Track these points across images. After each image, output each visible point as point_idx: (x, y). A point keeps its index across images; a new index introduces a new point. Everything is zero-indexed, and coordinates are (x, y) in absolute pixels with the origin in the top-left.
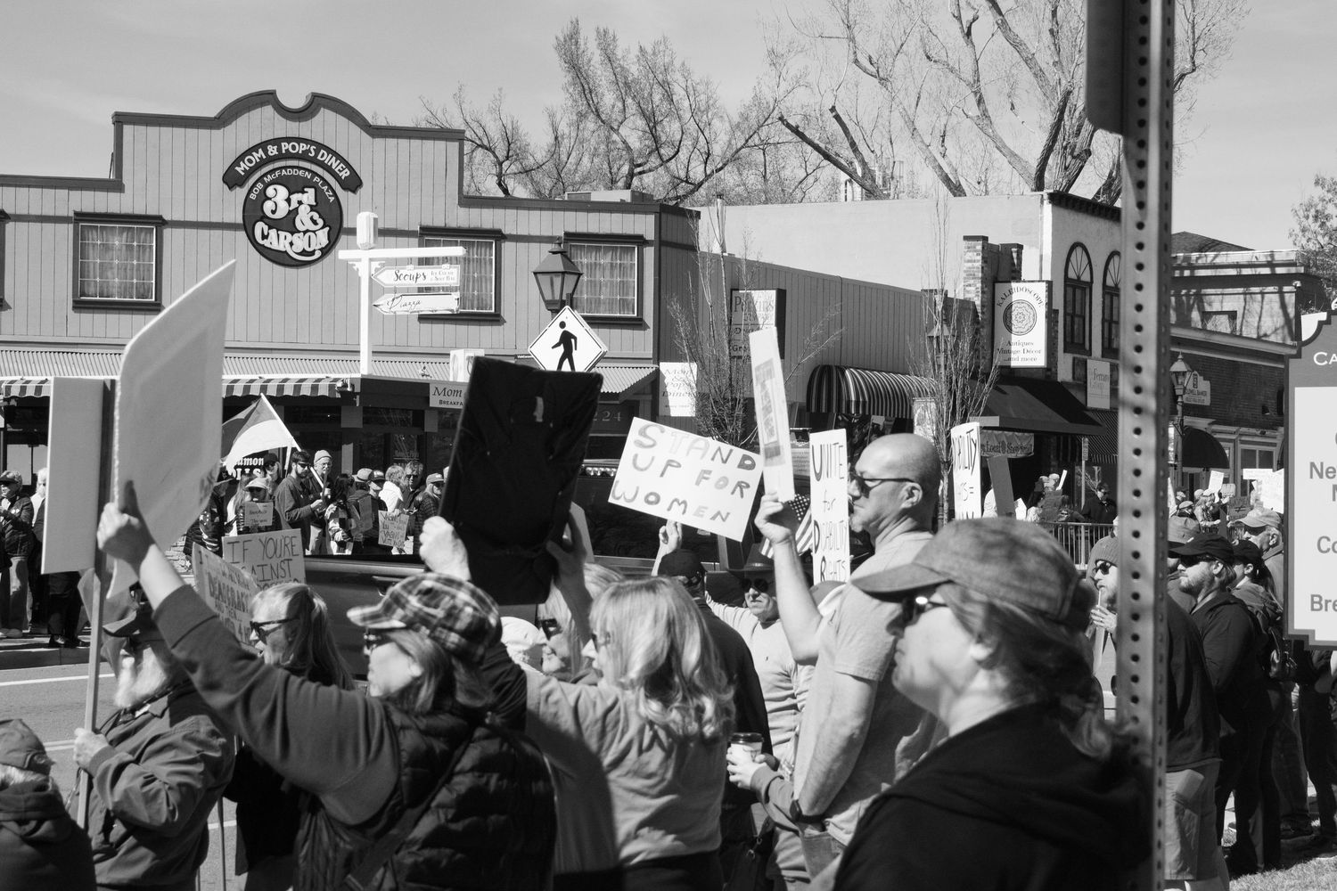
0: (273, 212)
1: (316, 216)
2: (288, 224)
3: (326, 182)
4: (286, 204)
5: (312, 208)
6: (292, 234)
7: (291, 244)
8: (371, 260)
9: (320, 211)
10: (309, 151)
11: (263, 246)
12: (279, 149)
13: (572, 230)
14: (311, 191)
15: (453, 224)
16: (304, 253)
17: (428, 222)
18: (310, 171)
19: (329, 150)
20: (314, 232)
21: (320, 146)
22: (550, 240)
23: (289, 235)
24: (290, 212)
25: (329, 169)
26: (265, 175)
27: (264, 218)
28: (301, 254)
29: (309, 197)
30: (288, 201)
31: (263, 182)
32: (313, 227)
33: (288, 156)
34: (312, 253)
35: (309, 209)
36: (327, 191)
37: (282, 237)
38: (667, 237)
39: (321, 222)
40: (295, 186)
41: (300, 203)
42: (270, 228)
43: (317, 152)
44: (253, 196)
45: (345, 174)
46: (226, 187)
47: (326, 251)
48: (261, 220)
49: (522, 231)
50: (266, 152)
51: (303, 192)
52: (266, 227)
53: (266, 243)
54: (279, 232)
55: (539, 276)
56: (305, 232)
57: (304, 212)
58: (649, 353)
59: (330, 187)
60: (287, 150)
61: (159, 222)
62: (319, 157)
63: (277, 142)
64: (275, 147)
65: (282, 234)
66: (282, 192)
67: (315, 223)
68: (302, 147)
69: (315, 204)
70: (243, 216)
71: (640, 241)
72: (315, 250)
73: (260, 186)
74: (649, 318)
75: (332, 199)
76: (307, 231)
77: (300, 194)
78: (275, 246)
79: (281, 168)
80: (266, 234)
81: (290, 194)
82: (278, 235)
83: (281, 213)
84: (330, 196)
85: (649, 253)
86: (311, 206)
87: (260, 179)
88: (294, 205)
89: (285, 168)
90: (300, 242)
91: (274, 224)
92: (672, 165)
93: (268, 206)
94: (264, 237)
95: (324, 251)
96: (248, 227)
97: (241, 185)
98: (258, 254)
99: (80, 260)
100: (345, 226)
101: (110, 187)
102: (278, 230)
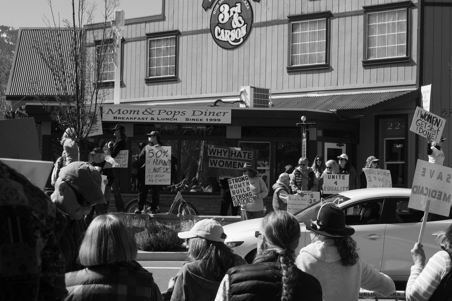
0: (223, 20)
1: (241, 18)
2: (228, 26)
4: (228, 14)
5: (240, 14)
6: (231, 30)
7: (230, 36)
9: (242, 15)
11: (218, 39)
14: (239, 5)
15: (305, 12)
16: (236, 41)
17: (293, 13)
20: (240, 28)
22: (356, 14)
23: (229, 31)
24: (230, 18)
27: (218, 24)
29: (238, 9)
30: (229, 12)
31: (219, 4)
32: (239, 25)
34: (239, 40)
35: (238, 15)
36: (246, 3)
37: (226, 33)
39: (243, 22)
40: (232, 3)
41: (234, 12)
42: (221, 29)
44: (214, 13)
46: (204, 9)
47: (246, 38)
48: (218, 25)
49: (342, 10)
51: (236, 6)
52: (219, 29)
53: (219, 38)
54: (225, 31)
56: (236, 29)
57: (236, 18)
58: (414, 81)
59: (248, 1)
61: (177, 34)
65: (226, 31)
66: (227, 7)
67: (240, 22)
69: (240, 12)
70: (210, 24)
71: (409, 5)
72: (240, 38)
73: (217, 6)
74: (415, 58)
76: (237, 28)
77: (234, 7)
78: (223, 39)
80: (219, 33)
81: (230, 8)
83: (226, 20)
84: (247, 6)
85: (415, 12)
86: (239, 13)
87: (217, 3)
88: (232, 14)
90: (234, 35)
91: (223, 27)
93: (221, 16)
94: (219, 34)
95: (245, 38)
96: (211, 30)
97: (210, 8)
98: (217, 45)
99: (148, 58)
100: (254, 22)
101: (162, 18)
102: (224, 30)
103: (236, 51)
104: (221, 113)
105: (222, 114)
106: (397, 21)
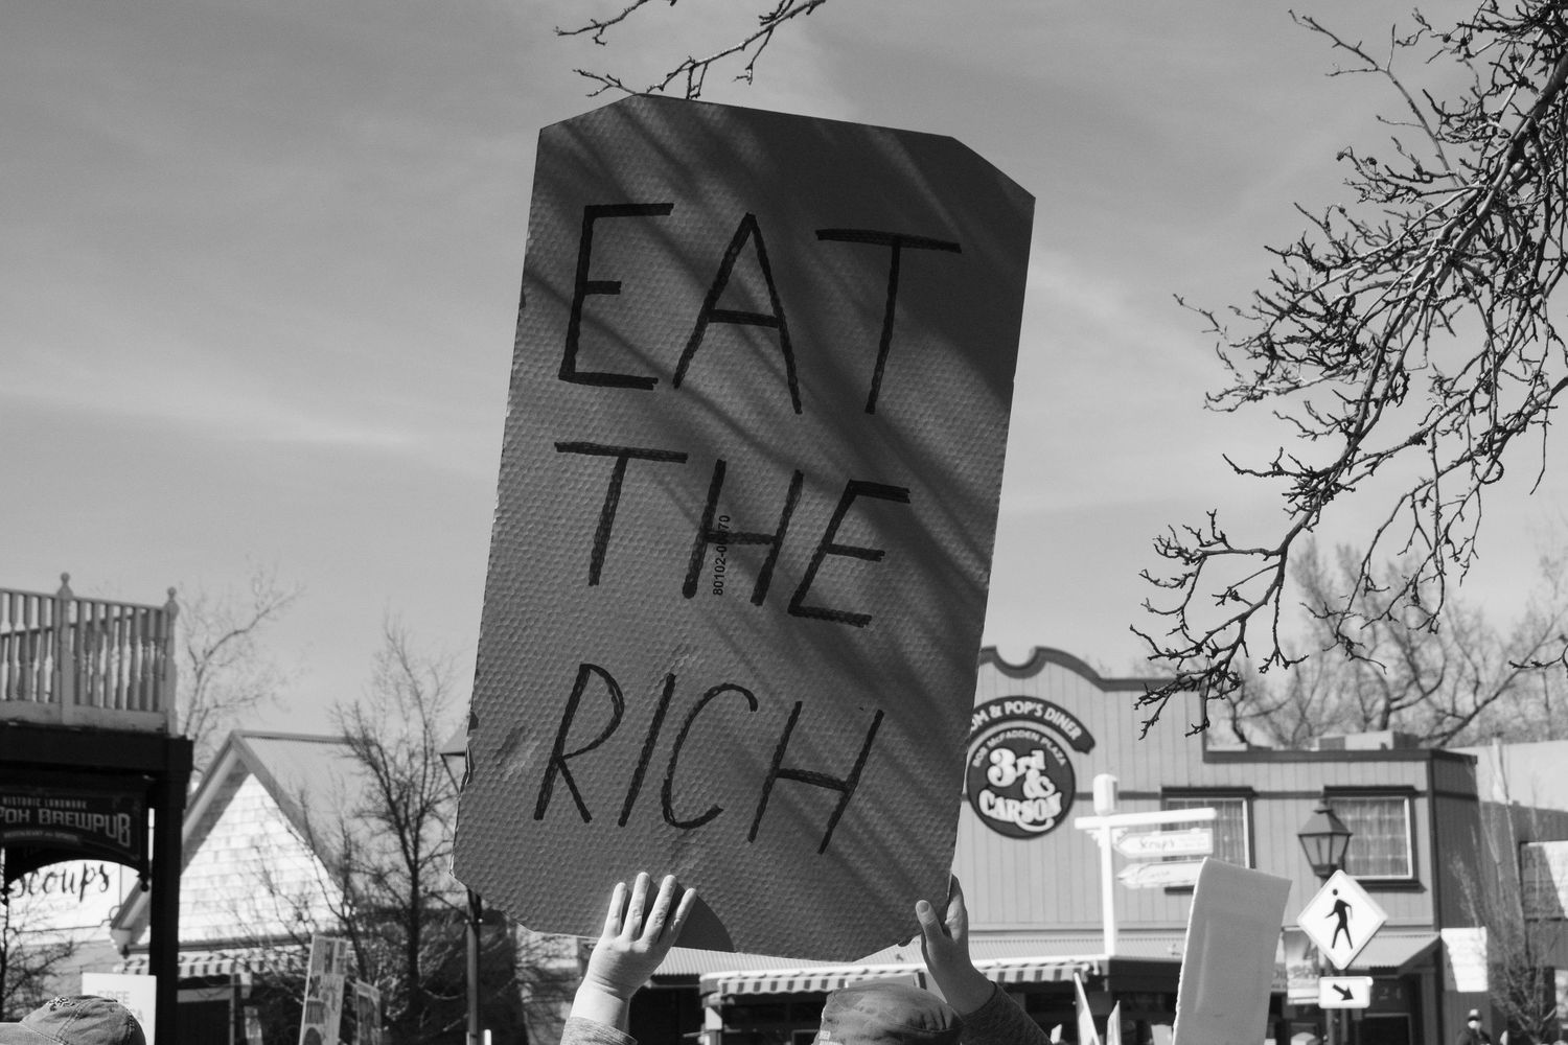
0: (1000, 779)
1: (1046, 781)
2: (1015, 791)
3: (1055, 744)
4: (1012, 769)
5: (1042, 773)
6: (1021, 802)
7: (1021, 813)
8: (1112, 828)
9: (1050, 775)
10: (1035, 710)
11: (990, 817)
12: (1003, 710)
13: (1332, 783)
14: (1039, 756)
15: (1198, 783)
16: (1035, 823)
17: (1171, 782)
18: (1037, 732)
19: (1058, 709)
20: (1045, 799)
21: (1047, 705)
22: (1309, 795)
23: (1017, 803)
24: (1018, 779)
25: (1057, 729)
26: (989, 739)
27: (989, 786)
28: (1032, 824)
29: (1037, 760)
30: (1015, 766)
31: (987, 747)
32: (1042, 793)
33: (1013, 717)
34: (1043, 823)
35: (1038, 773)
36: (1057, 753)
37: (1009, 806)
38: (1443, 786)
39: (1051, 788)
40: (1022, 749)
41: (1028, 768)
42: (997, 796)
43: (1044, 710)
44: (976, 763)
45: (1076, 733)
47: (1059, 819)
48: (986, 789)
49: (1276, 788)
50: (988, 713)
51: (1030, 755)
52: (992, 796)
53: (992, 814)
54: (1007, 801)
55: (1305, 839)
56: (1035, 800)
57: (1034, 779)
58: (1429, 918)
59: (1060, 749)
60: (1012, 712)
62: (1047, 717)
63: (1000, 702)
64: (999, 708)
65: (1010, 802)
66: (1008, 756)
67: (1045, 788)
68: (1027, 707)
69: (1044, 768)
70: (967, 785)
71: (1410, 792)
72: (1046, 820)
73: (984, 751)
74: (1426, 879)
75: (1063, 762)
76: (1038, 798)
77: (1028, 758)
78: (1003, 817)
79: (1005, 731)
80: (992, 803)
81: (1018, 757)
82: (1006, 805)
83: (1008, 780)
84: (1060, 759)
85: (1423, 805)
86: (1040, 771)
87: (984, 744)
88: (1022, 770)
89: (1011, 730)
90: (1030, 811)
91: (1001, 792)
92: (1435, 697)
93: (993, 773)
94: (991, 807)
95: (1057, 819)
96: (971, 798)
98: (987, 827)
100: (1078, 790)
102: (1005, 799)
103: (1034, 844)
106: (1387, 817)
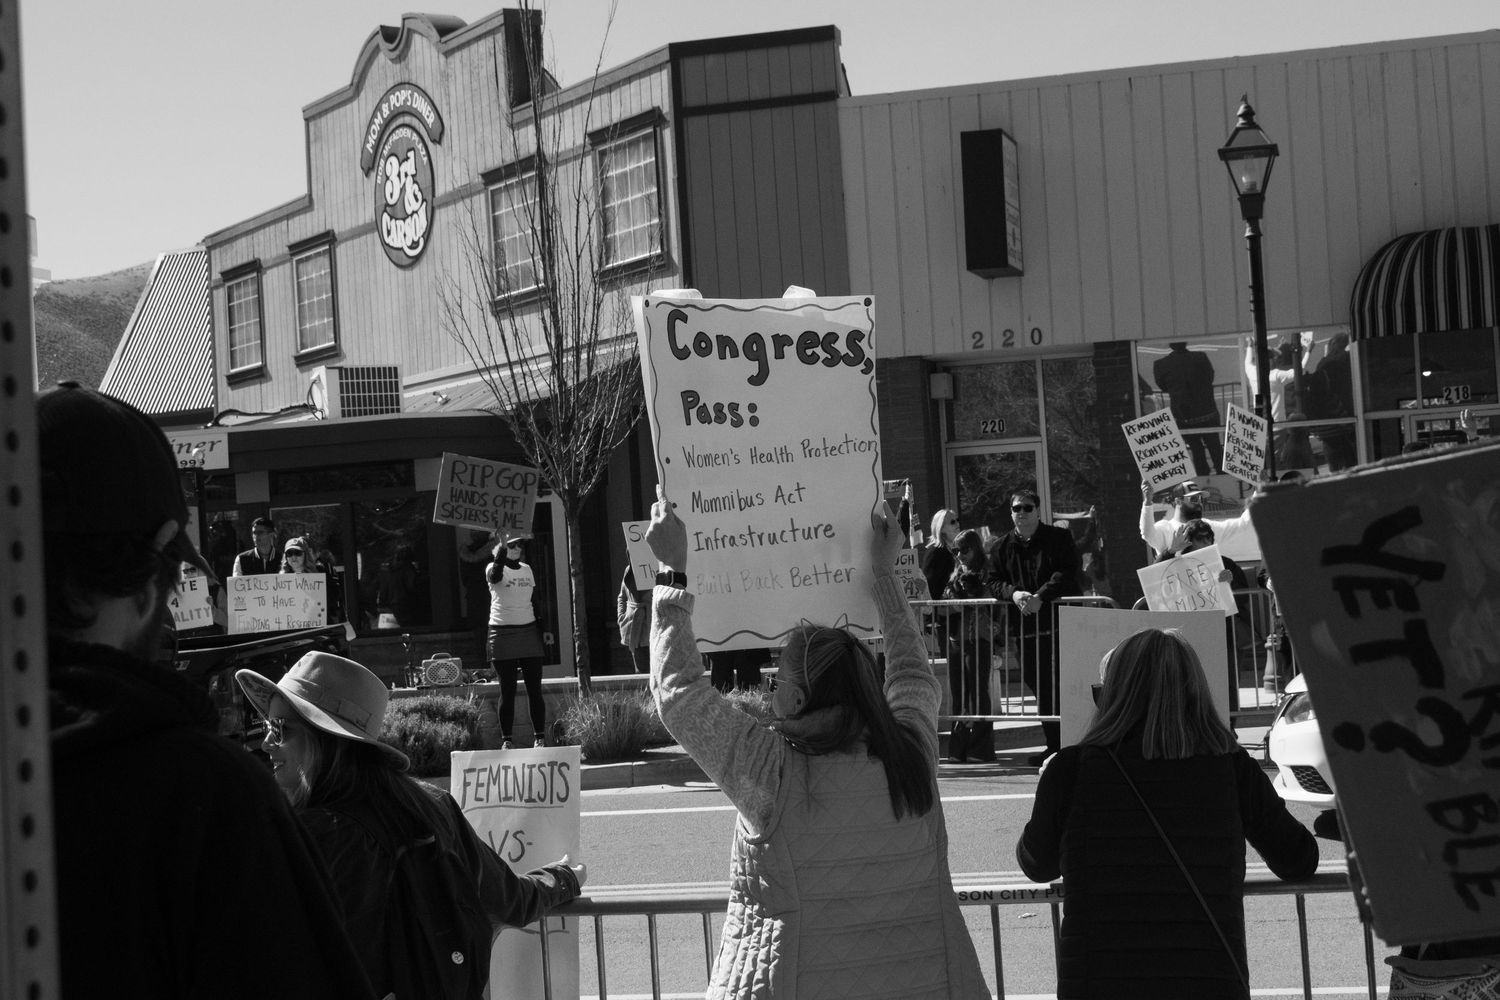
0: (392, 195)
1: (416, 188)
2: (400, 211)
3: (421, 138)
4: (398, 180)
5: (414, 178)
6: (404, 220)
7: (405, 235)
9: (419, 181)
10: (407, 99)
11: (388, 245)
12: (389, 107)
14: (411, 155)
15: (508, 159)
16: (414, 245)
17: (489, 164)
18: (409, 127)
19: (420, 91)
20: (417, 212)
21: (414, 88)
22: (581, 153)
23: (402, 223)
24: (401, 190)
25: (421, 118)
26: (383, 147)
27: (386, 207)
28: (411, 248)
29: (411, 166)
30: (399, 176)
31: (383, 157)
32: (416, 206)
33: (397, 113)
35: (412, 180)
36: (422, 150)
37: (399, 229)
39: (420, 196)
40: (400, 153)
41: (406, 175)
42: (391, 218)
43: (412, 97)
44: (379, 179)
45: (431, 119)
46: (363, 174)
48: (385, 211)
49: (560, 147)
50: (381, 114)
51: (407, 159)
52: (388, 218)
54: (397, 222)
56: (412, 215)
57: (410, 188)
59: (424, 144)
60: (394, 105)
61: (331, 239)
62: (414, 105)
63: (385, 97)
64: (386, 105)
65: (399, 224)
66: (395, 162)
67: (416, 199)
68: (401, 97)
69: (414, 172)
70: (374, 209)
72: (419, 238)
73: (382, 164)
74: (675, 253)
75: (426, 160)
76: (414, 212)
77: (406, 163)
78: (396, 244)
79: (391, 133)
80: (389, 228)
81: (400, 165)
82: (396, 227)
83: (396, 195)
84: (424, 156)
86: (413, 176)
87: (381, 154)
88: (403, 179)
89: (395, 130)
90: (410, 231)
91: (393, 213)
93: (389, 187)
94: (389, 233)
95: (426, 236)
96: (377, 224)
97: (372, 169)
98: (388, 259)
99: (297, 305)
100: (437, 195)
101: (306, 205)
102: (396, 219)
103: (416, 270)
104: (204, 443)
105: (208, 446)
106: (642, 163)
